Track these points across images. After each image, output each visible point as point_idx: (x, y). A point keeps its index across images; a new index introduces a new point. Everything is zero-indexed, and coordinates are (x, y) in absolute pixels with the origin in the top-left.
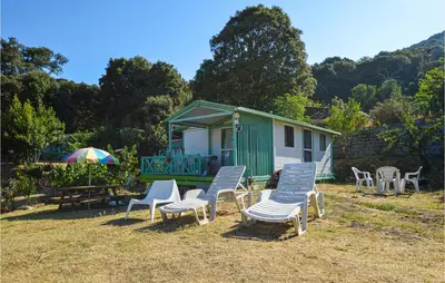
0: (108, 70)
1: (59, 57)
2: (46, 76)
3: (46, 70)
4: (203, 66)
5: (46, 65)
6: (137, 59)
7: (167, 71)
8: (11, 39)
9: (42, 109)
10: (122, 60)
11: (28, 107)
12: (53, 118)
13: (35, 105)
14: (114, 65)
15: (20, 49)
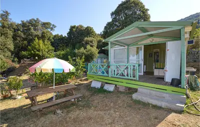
0: (70, 30)
1: (53, 25)
2: (49, 32)
3: (49, 30)
4: (107, 25)
5: (49, 28)
6: (80, 26)
7: (91, 30)
8: (37, 19)
9: (46, 43)
10: (75, 26)
11: (41, 41)
12: (50, 46)
13: (44, 41)
14: (72, 28)
15: (40, 23)
